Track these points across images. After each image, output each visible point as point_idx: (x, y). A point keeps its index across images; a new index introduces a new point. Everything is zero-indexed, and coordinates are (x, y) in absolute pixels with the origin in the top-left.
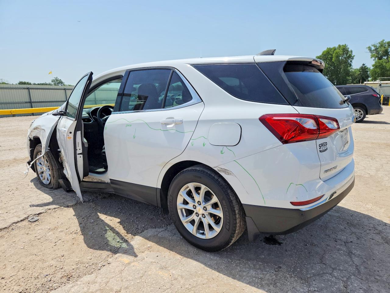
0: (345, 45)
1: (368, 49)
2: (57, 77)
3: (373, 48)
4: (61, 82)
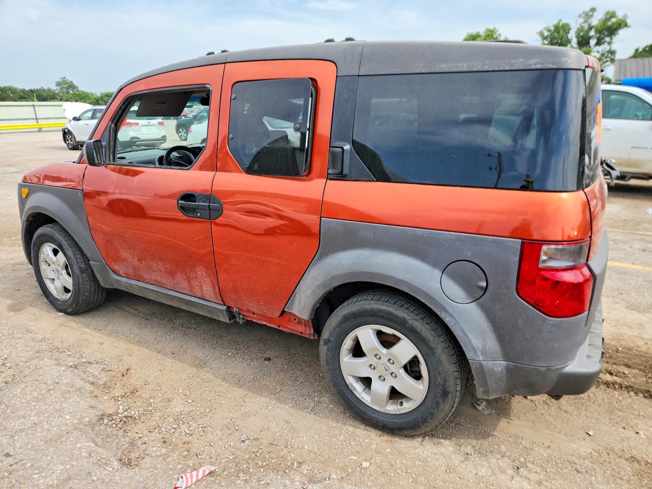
0: (495, 29)
1: (539, 35)
2: (65, 78)
3: (546, 34)
4: (71, 86)
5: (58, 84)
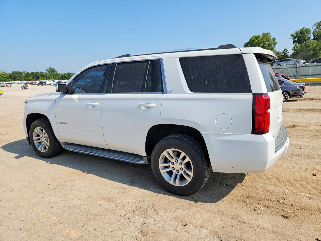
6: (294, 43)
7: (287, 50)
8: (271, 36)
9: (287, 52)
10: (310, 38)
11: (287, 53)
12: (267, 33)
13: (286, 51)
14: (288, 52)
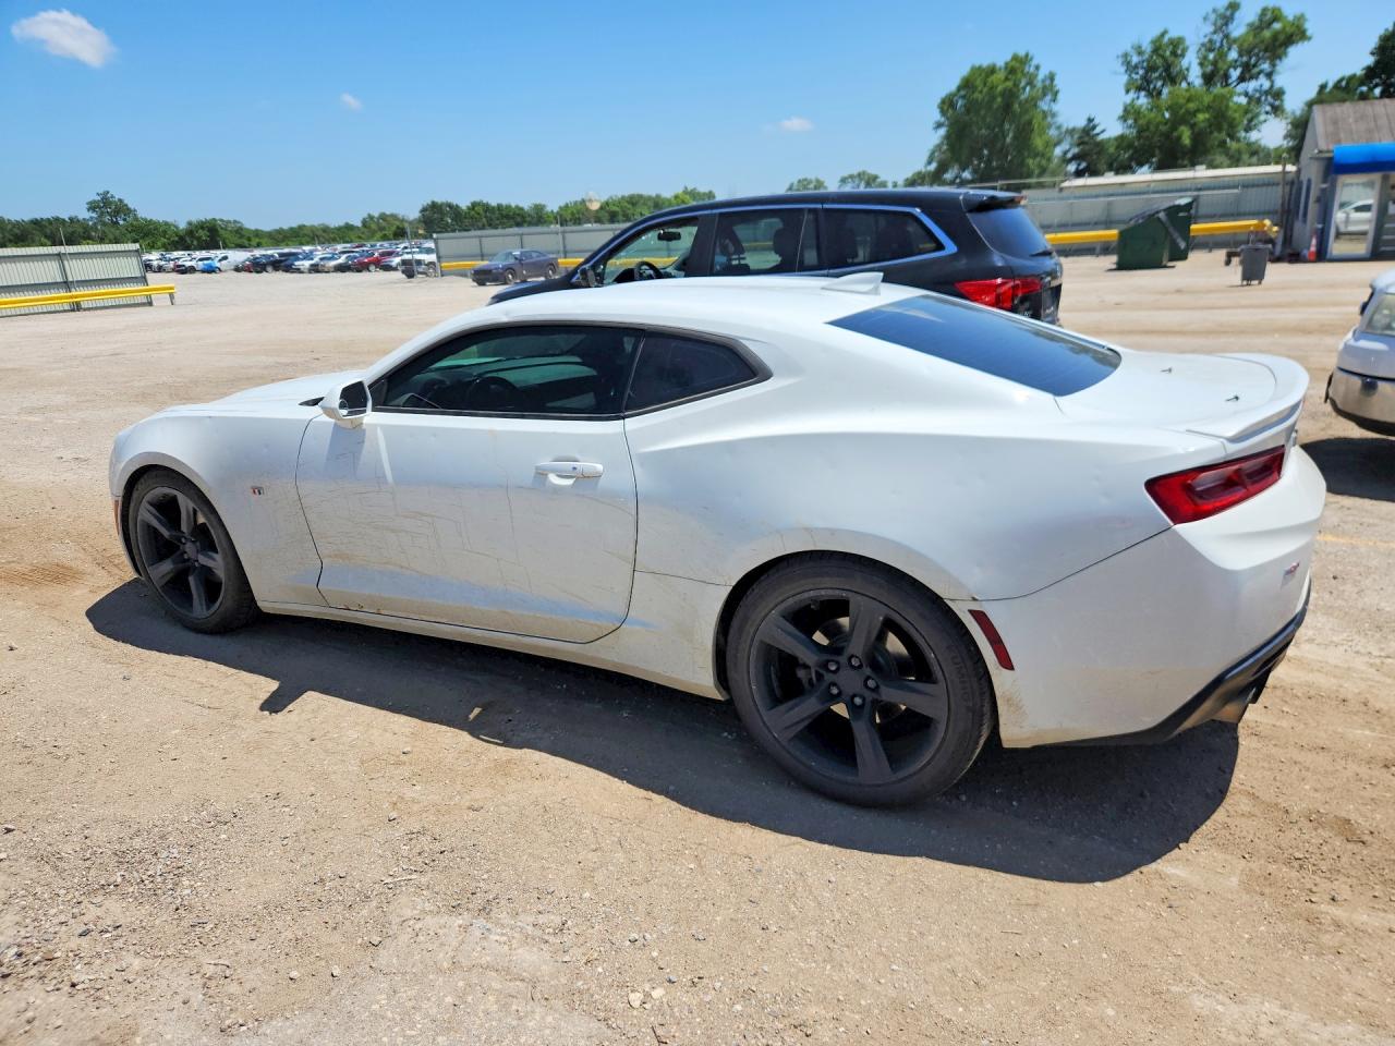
0: (1027, 55)
1: (1121, 63)
2: (107, 192)
5: (92, 207)
6: (1127, 91)
7: (1096, 122)
8: (1037, 68)
9: (1097, 130)
10: (1188, 69)
11: (1098, 134)
12: (1022, 53)
13: (1094, 127)
14: (1103, 131)
